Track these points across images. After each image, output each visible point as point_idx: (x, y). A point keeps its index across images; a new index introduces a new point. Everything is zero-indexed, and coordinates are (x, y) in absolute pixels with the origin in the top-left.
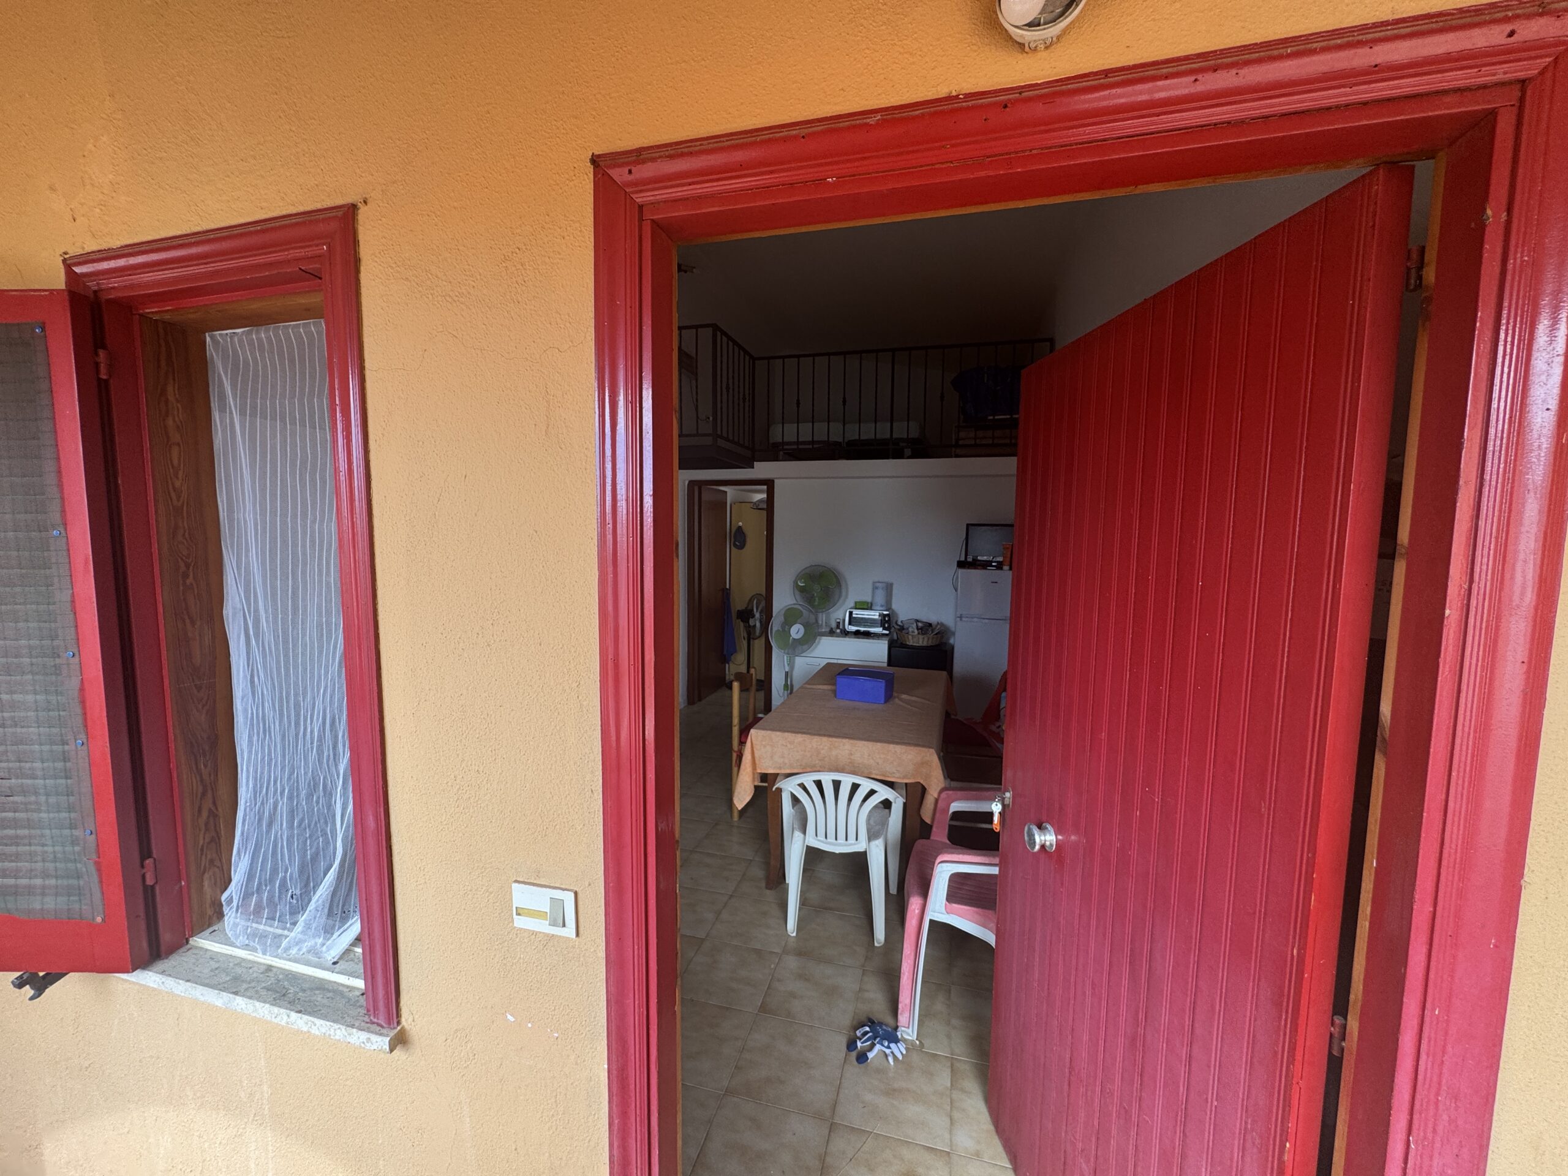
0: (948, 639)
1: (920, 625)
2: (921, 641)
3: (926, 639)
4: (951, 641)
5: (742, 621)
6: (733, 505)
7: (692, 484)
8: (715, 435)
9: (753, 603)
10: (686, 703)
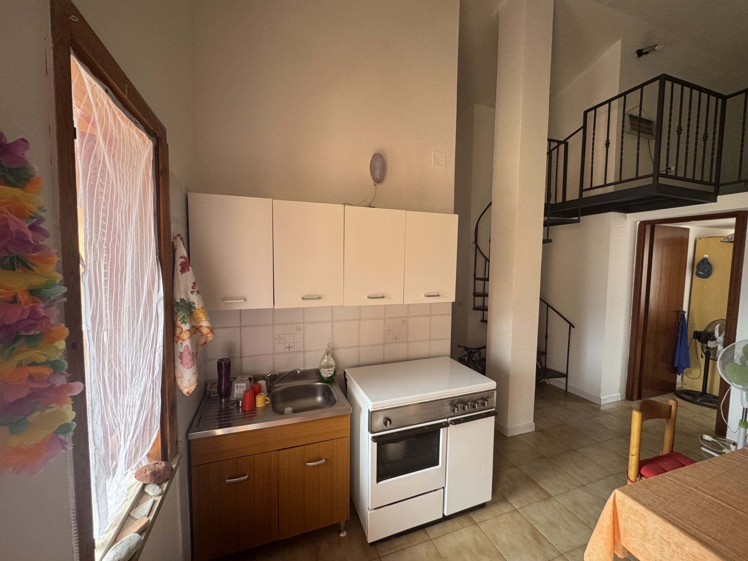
5: (699, 341)
6: (698, 240)
7: (643, 225)
8: (657, 174)
9: (715, 327)
10: (624, 398)
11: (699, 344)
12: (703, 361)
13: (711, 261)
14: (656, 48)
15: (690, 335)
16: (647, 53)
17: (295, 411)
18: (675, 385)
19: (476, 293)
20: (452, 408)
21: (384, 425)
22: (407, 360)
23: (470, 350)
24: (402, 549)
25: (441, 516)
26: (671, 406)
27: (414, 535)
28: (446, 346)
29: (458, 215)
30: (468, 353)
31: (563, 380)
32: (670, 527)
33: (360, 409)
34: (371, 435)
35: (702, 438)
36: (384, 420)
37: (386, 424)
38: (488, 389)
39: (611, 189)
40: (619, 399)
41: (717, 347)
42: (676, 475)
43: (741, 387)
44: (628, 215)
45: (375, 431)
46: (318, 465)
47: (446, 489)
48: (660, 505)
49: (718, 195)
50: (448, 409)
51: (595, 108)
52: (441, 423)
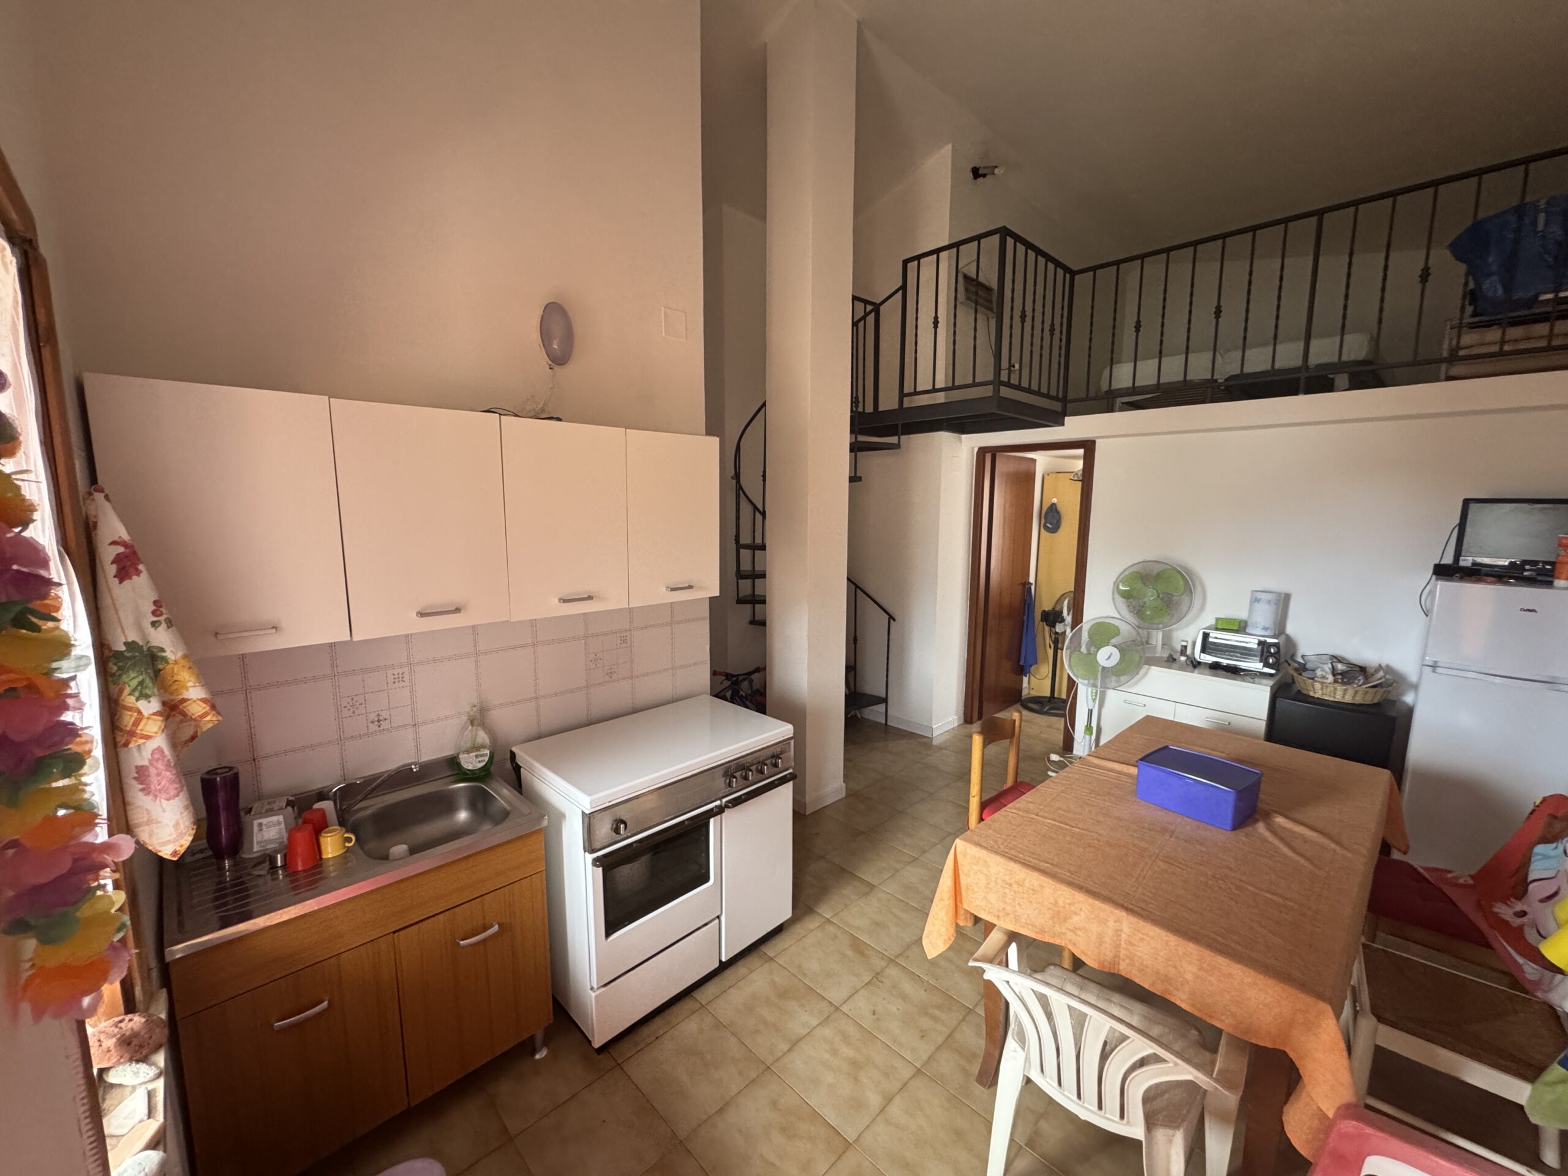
0: (1402, 694)
1: (1340, 667)
2: (1342, 694)
3: (1350, 692)
4: (1409, 698)
5: (1047, 625)
6: (1046, 476)
7: (983, 451)
8: (997, 382)
9: (1063, 603)
10: (962, 721)
11: (1047, 628)
12: (1051, 652)
13: (1060, 508)
14: (996, 171)
15: (1038, 616)
16: (984, 176)
17: (413, 850)
18: (1021, 692)
19: (741, 573)
20: (728, 781)
21: (614, 833)
22: (635, 711)
23: (734, 679)
24: (657, 1038)
25: (717, 965)
26: (1015, 720)
27: (675, 1009)
28: (703, 676)
29: (718, 439)
30: (732, 683)
31: (881, 708)
32: (1012, 865)
33: (561, 816)
34: (590, 857)
35: (1048, 758)
36: (613, 825)
37: (617, 831)
38: (782, 739)
39: (940, 398)
40: (956, 724)
41: (1065, 632)
42: (1018, 805)
43: (1086, 682)
44: (964, 436)
45: (598, 847)
46: (485, 940)
47: (723, 918)
48: (1002, 844)
49: (1065, 415)
50: (720, 782)
51: (918, 258)
52: (712, 810)
